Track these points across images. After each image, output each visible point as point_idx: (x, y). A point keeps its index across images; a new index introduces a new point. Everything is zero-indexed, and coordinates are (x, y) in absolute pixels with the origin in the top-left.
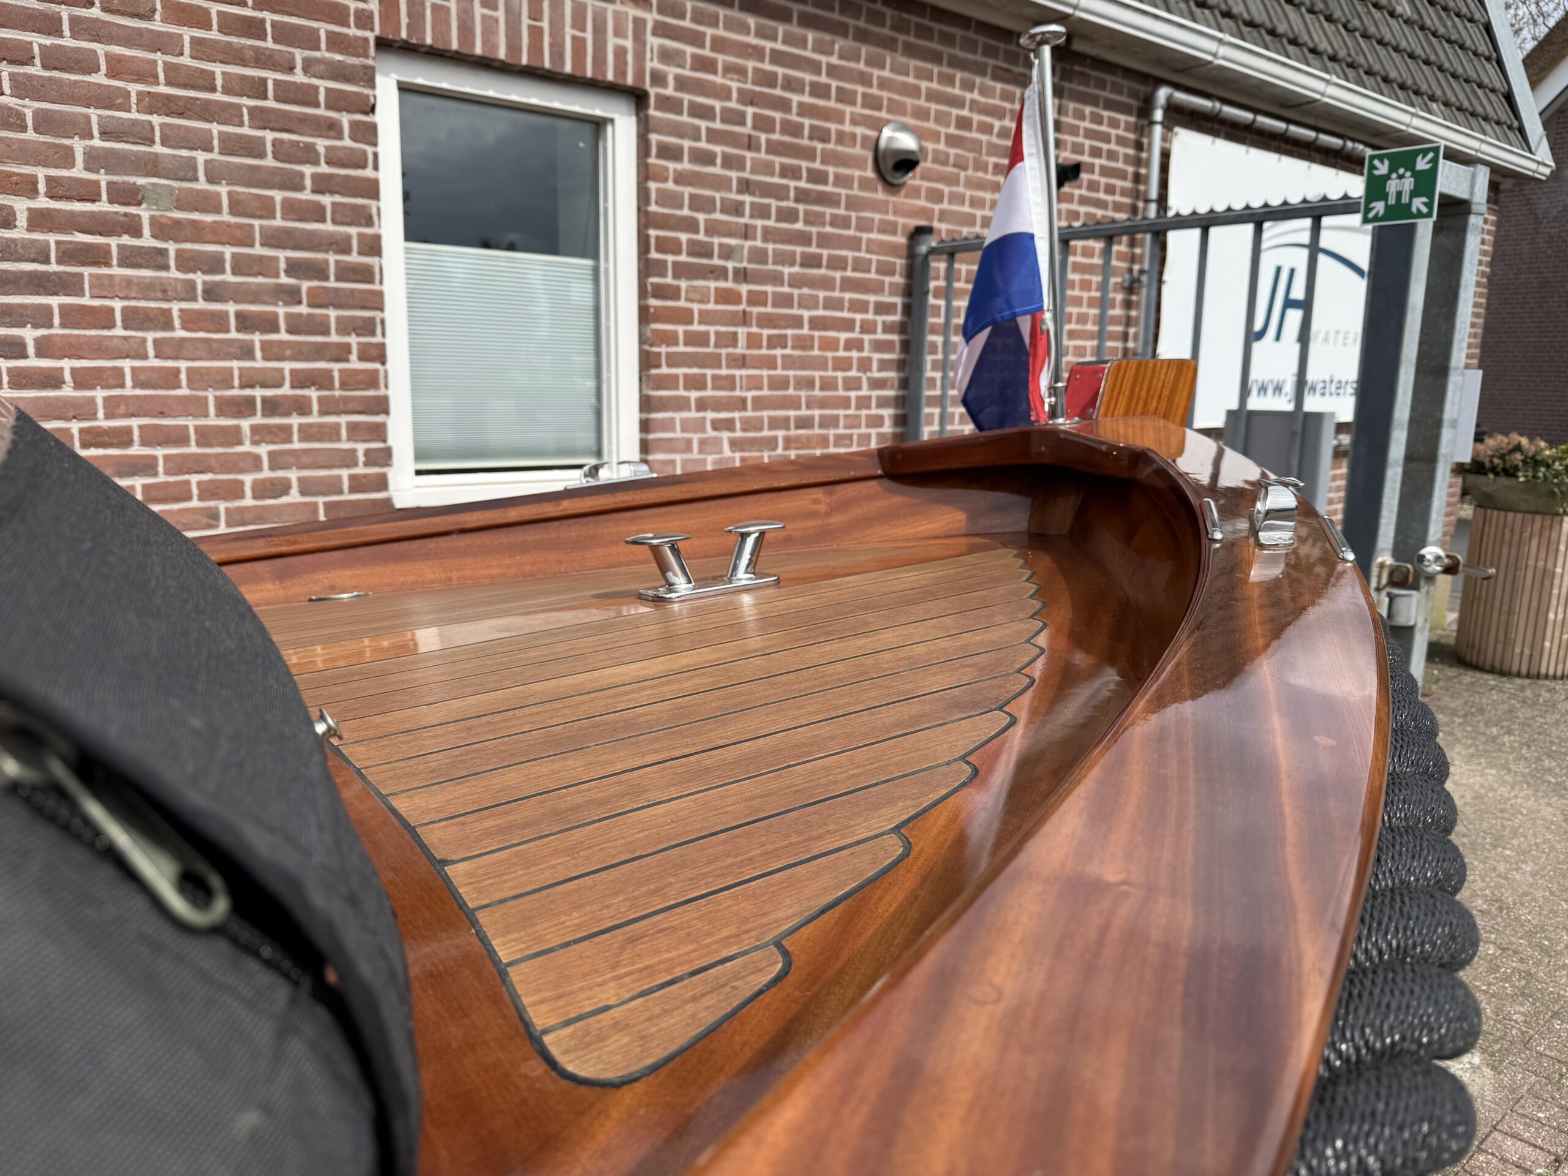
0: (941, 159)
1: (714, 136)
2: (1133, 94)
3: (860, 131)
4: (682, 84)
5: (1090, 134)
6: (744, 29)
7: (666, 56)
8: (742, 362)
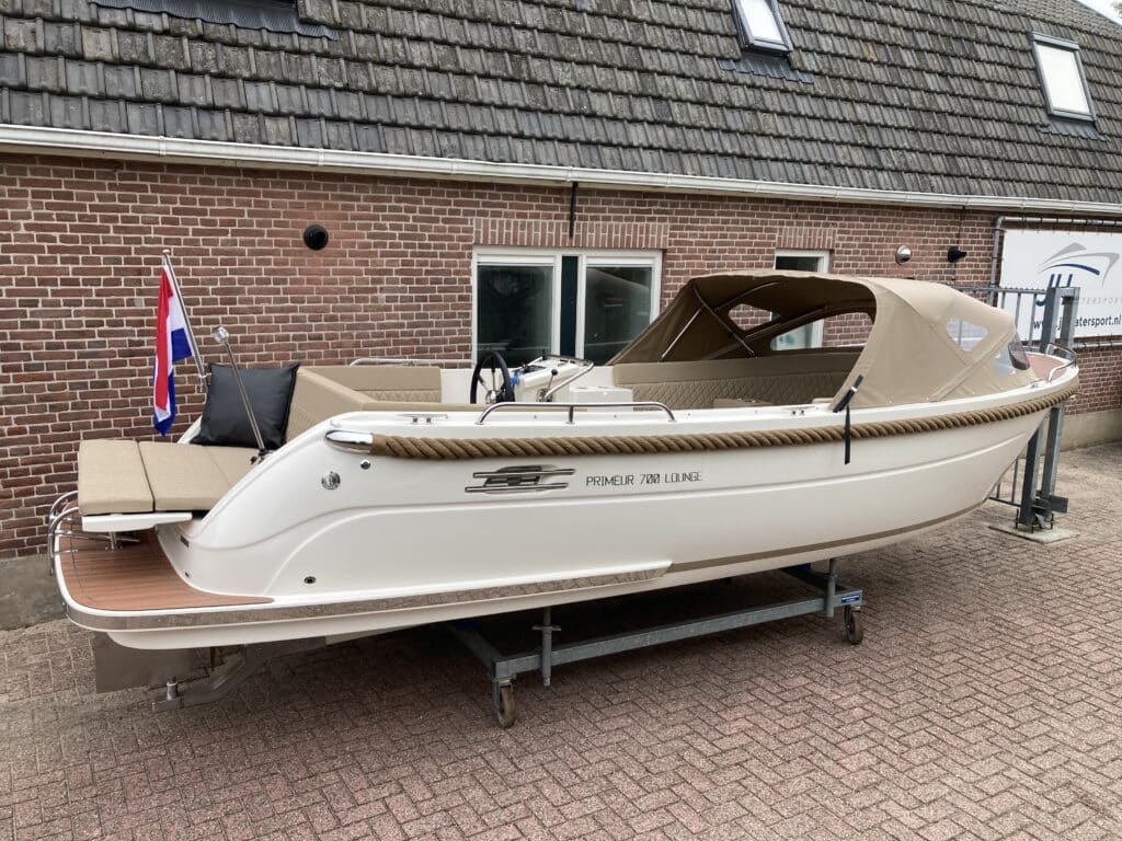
0: (917, 254)
1: (851, 259)
2: (989, 219)
3: (892, 250)
4: (844, 246)
5: (970, 237)
6: (861, 226)
7: (840, 239)
8: (853, 324)
